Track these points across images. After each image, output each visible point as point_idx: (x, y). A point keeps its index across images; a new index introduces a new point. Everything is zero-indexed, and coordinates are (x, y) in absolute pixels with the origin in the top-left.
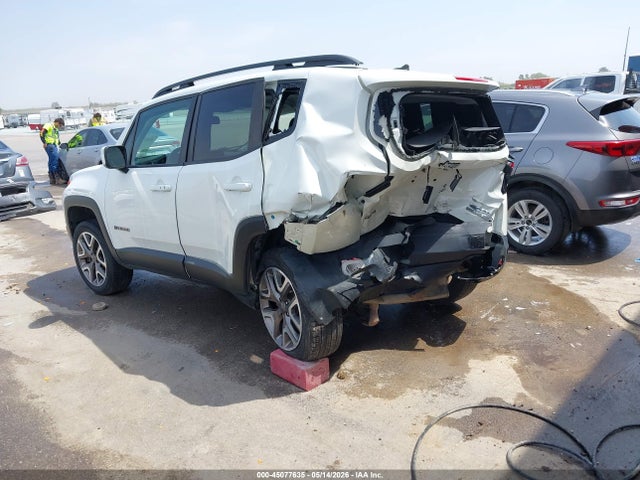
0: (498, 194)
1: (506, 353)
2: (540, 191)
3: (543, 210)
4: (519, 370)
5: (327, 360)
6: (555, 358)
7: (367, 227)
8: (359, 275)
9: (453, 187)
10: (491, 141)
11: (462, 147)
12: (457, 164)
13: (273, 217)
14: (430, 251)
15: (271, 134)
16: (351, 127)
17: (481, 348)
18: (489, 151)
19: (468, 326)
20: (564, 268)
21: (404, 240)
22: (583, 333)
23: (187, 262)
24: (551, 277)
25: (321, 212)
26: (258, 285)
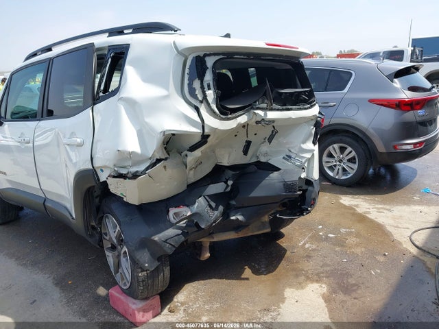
0: (309, 145)
1: (317, 281)
2: (348, 137)
3: (351, 152)
4: (327, 299)
5: (158, 297)
6: (357, 286)
7: (193, 177)
8: (184, 221)
9: (270, 140)
10: (303, 100)
11: (275, 106)
12: (273, 121)
13: (102, 171)
14: (252, 195)
15: (101, 94)
16: (167, 88)
17: (297, 276)
18: (301, 109)
19: (288, 253)
20: (367, 197)
21: (226, 188)
22: (382, 259)
23: (48, 204)
24: (357, 206)
25: (142, 168)
26: (100, 228)
